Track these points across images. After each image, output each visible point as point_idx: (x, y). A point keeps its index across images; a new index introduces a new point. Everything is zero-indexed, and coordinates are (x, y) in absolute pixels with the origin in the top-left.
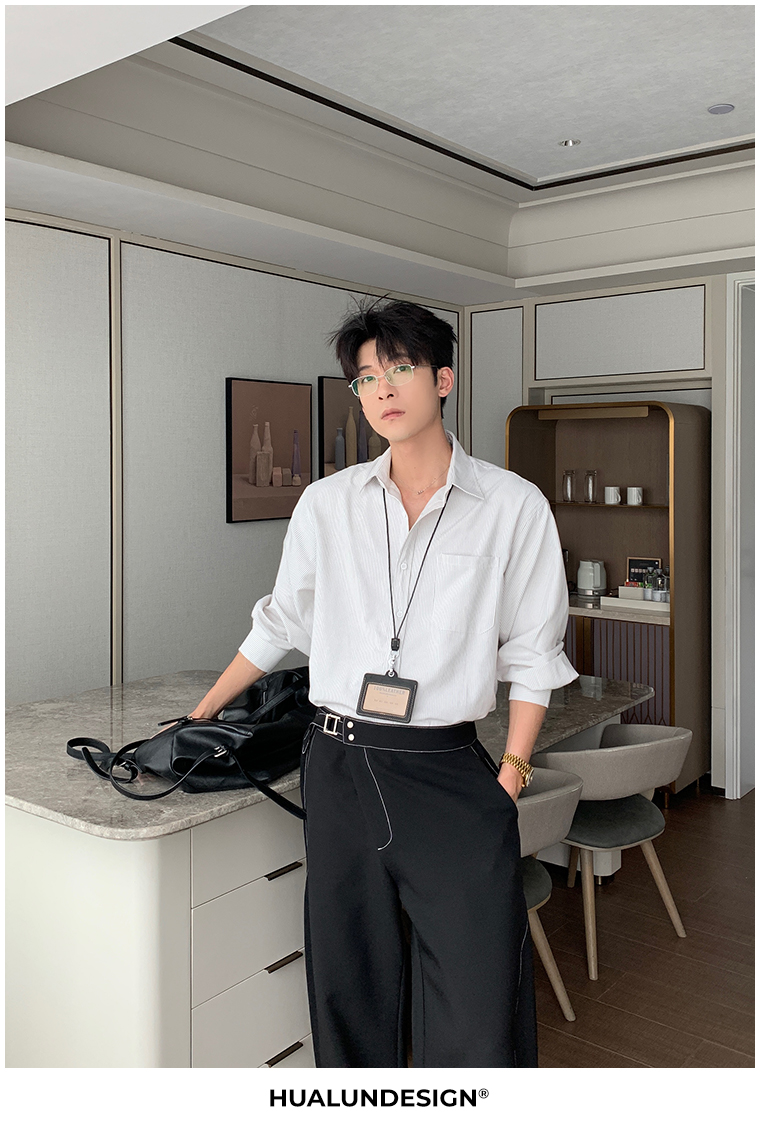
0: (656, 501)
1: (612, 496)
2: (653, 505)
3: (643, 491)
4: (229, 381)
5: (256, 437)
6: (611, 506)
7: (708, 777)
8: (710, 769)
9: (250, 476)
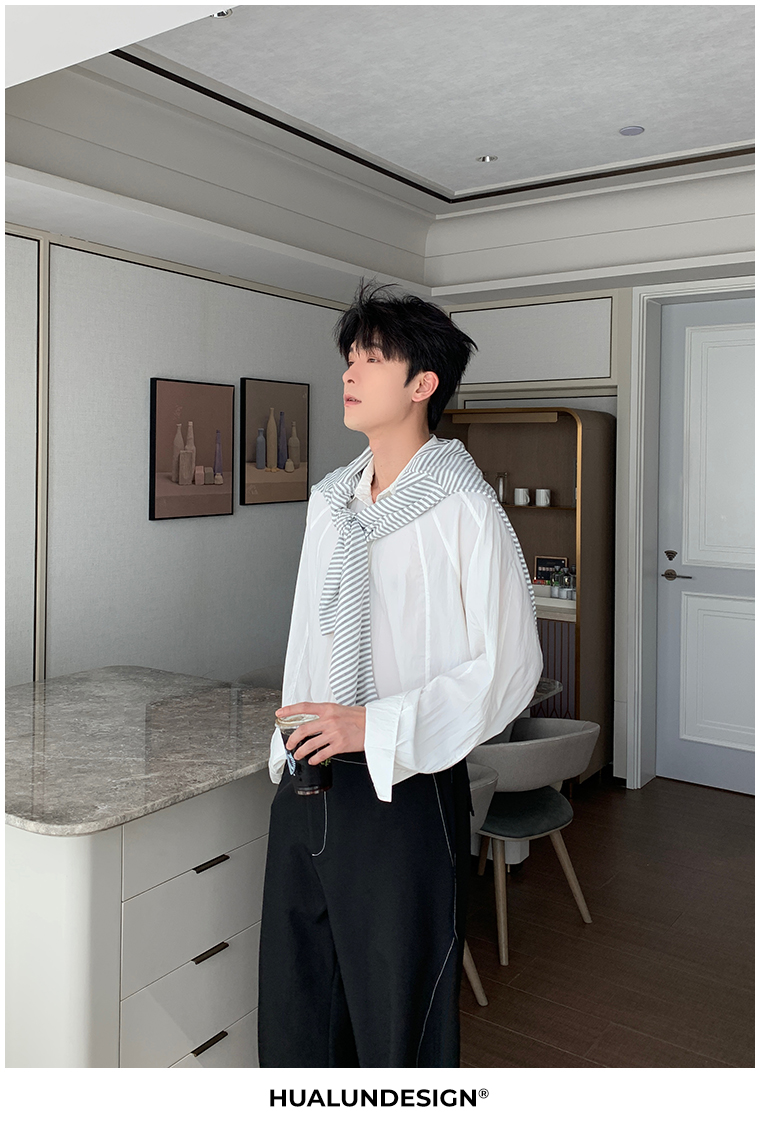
0: (563, 502)
1: (522, 497)
2: (560, 505)
3: (551, 493)
4: (154, 381)
5: (179, 437)
6: (520, 507)
7: (610, 768)
8: (612, 760)
9: (173, 474)
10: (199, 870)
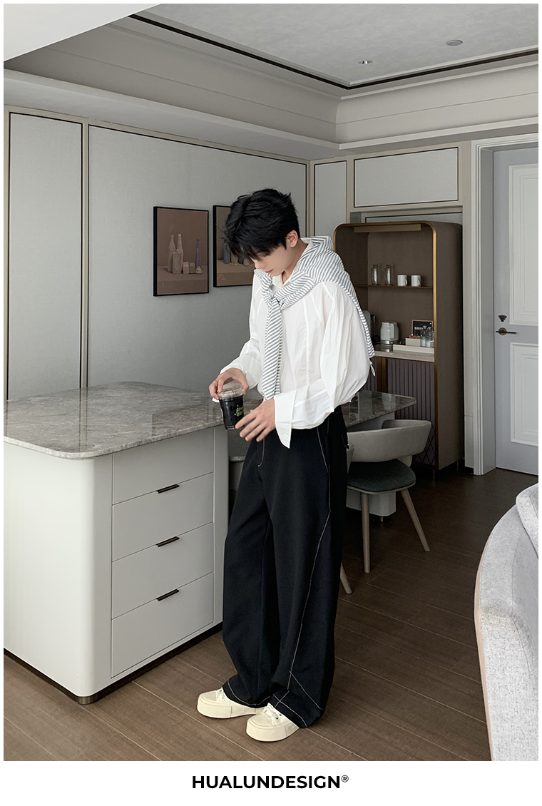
0: (430, 284)
1: (402, 280)
2: (428, 286)
3: (422, 278)
4: (156, 209)
5: (172, 243)
6: (401, 288)
7: (462, 461)
8: (464, 456)
9: (168, 267)
10: (160, 491)
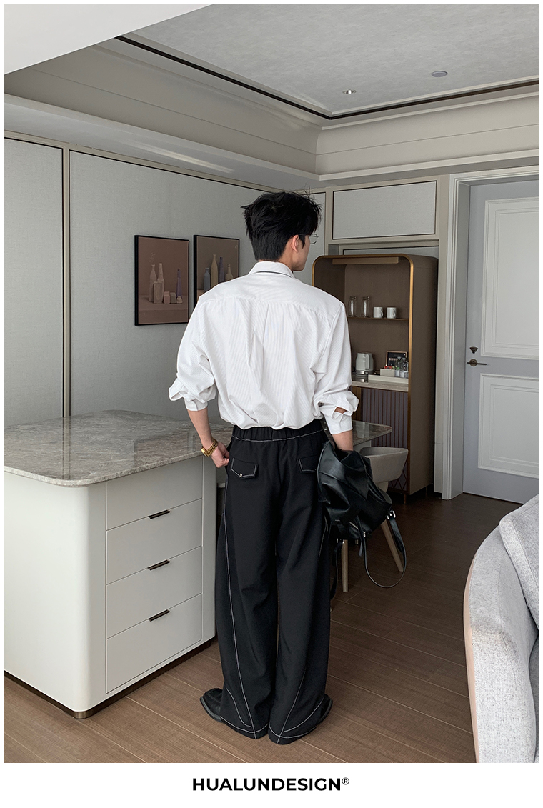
0: (402, 315)
1: (378, 313)
2: (401, 318)
3: (397, 310)
4: (136, 237)
5: (153, 272)
6: (378, 320)
7: (431, 486)
8: (433, 482)
9: (149, 296)
10: (152, 517)
